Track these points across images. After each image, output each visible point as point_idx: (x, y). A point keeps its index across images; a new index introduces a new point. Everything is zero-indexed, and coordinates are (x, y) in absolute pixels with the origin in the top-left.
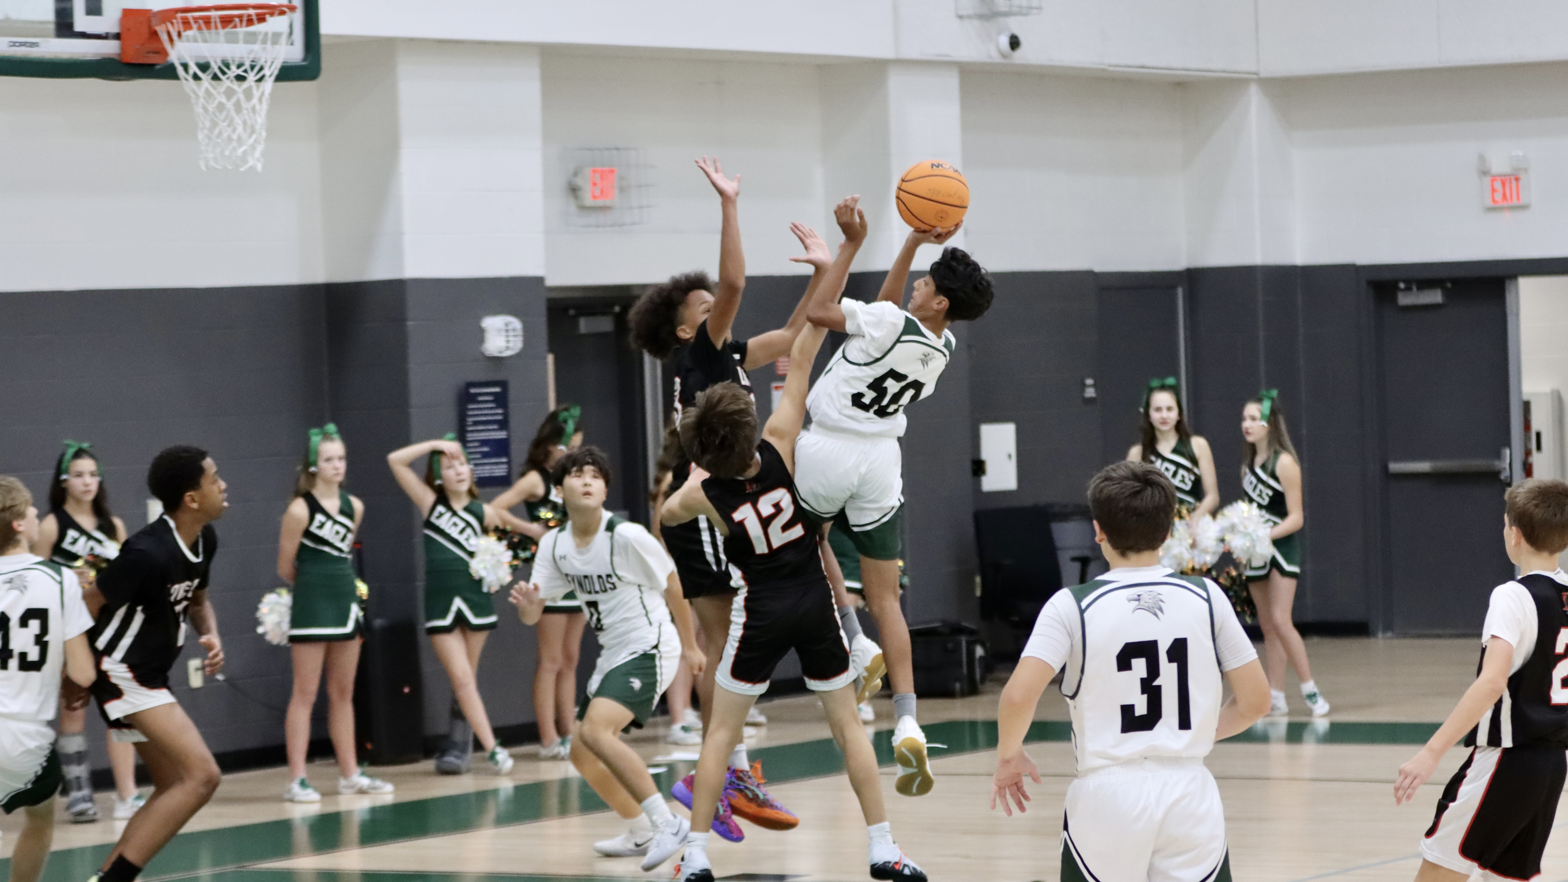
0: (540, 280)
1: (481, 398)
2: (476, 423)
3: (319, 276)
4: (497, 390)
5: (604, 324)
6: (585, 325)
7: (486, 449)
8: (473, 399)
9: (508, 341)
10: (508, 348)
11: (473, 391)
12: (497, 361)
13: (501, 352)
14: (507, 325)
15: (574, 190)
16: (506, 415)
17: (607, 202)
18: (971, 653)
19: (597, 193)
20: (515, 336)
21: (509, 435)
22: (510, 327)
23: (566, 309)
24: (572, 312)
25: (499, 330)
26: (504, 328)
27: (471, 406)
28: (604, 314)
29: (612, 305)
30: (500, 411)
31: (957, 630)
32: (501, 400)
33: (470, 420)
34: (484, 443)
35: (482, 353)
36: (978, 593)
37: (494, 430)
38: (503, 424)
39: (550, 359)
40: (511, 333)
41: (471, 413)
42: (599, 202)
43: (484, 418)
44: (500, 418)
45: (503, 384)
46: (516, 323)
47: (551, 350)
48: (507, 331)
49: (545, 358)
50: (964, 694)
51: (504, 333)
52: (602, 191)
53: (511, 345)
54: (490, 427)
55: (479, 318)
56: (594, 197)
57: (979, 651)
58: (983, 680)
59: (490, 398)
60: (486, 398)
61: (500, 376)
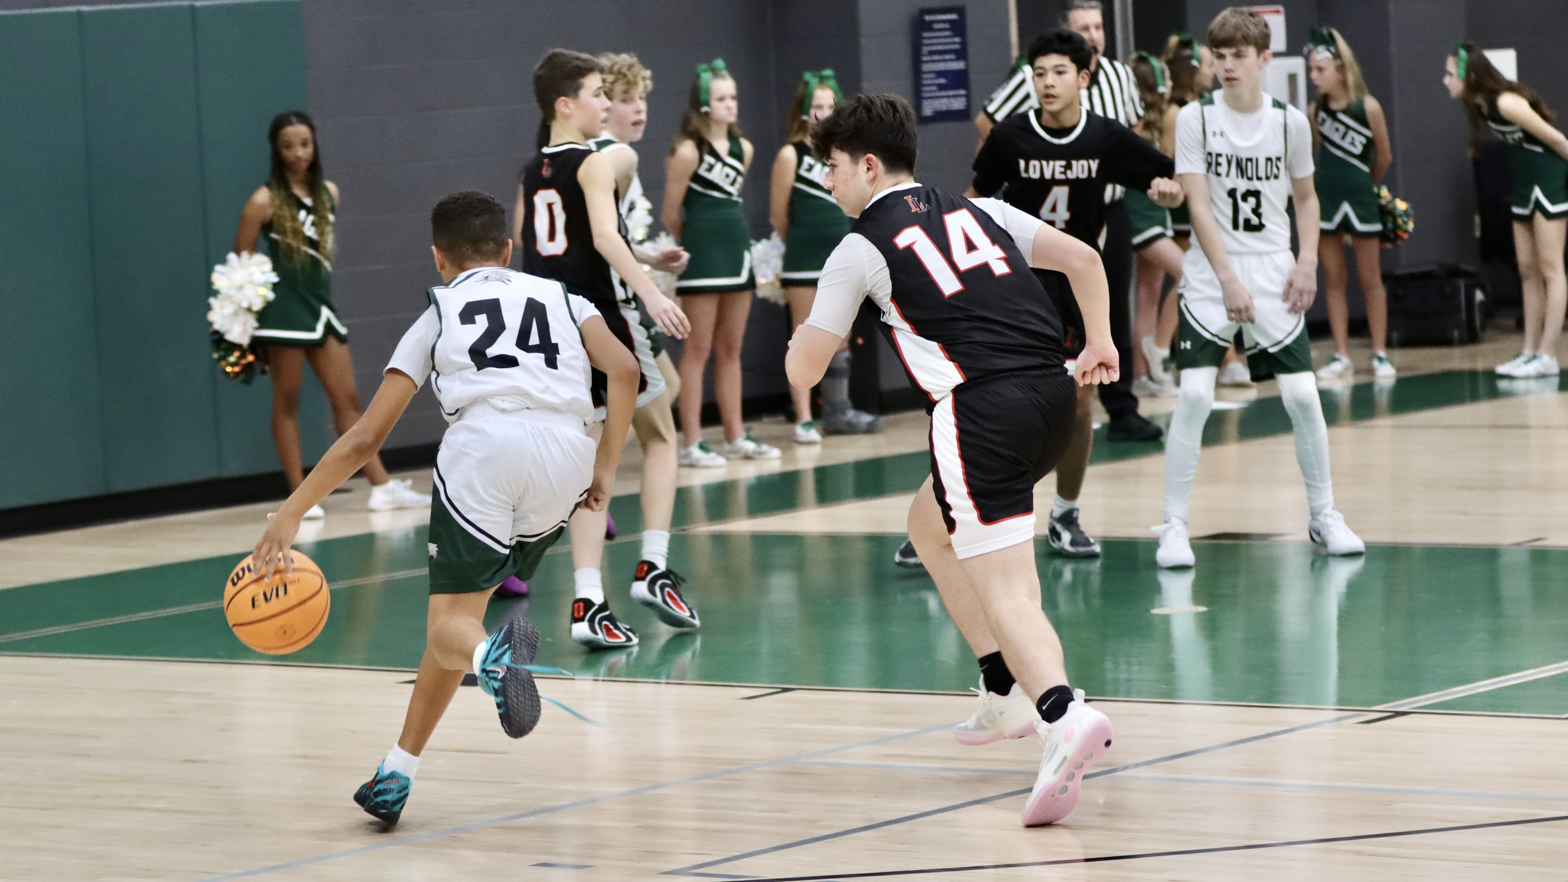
1: (936, 26)
2: (932, 53)
4: (953, 16)
7: (942, 81)
8: (929, 26)
11: (928, 18)
16: (964, 44)
18: (1470, 298)
21: (967, 65)
27: (925, 35)
30: (957, 40)
31: (1455, 273)
32: (958, 28)
33: (925, 49)
34: (940, 74)
36: (1478, 233)
37: (951, 60)
38: (961, 54)
41: (926, 42)
43: (940, 48)
44: (957, 47)
45: (960, 11)
50: (1463, 342)
54: (947, 57)
57: (1479, 296)
58: (1483, 327)
59: (947, 26)
60: (942, 26)
61: (959, 2)
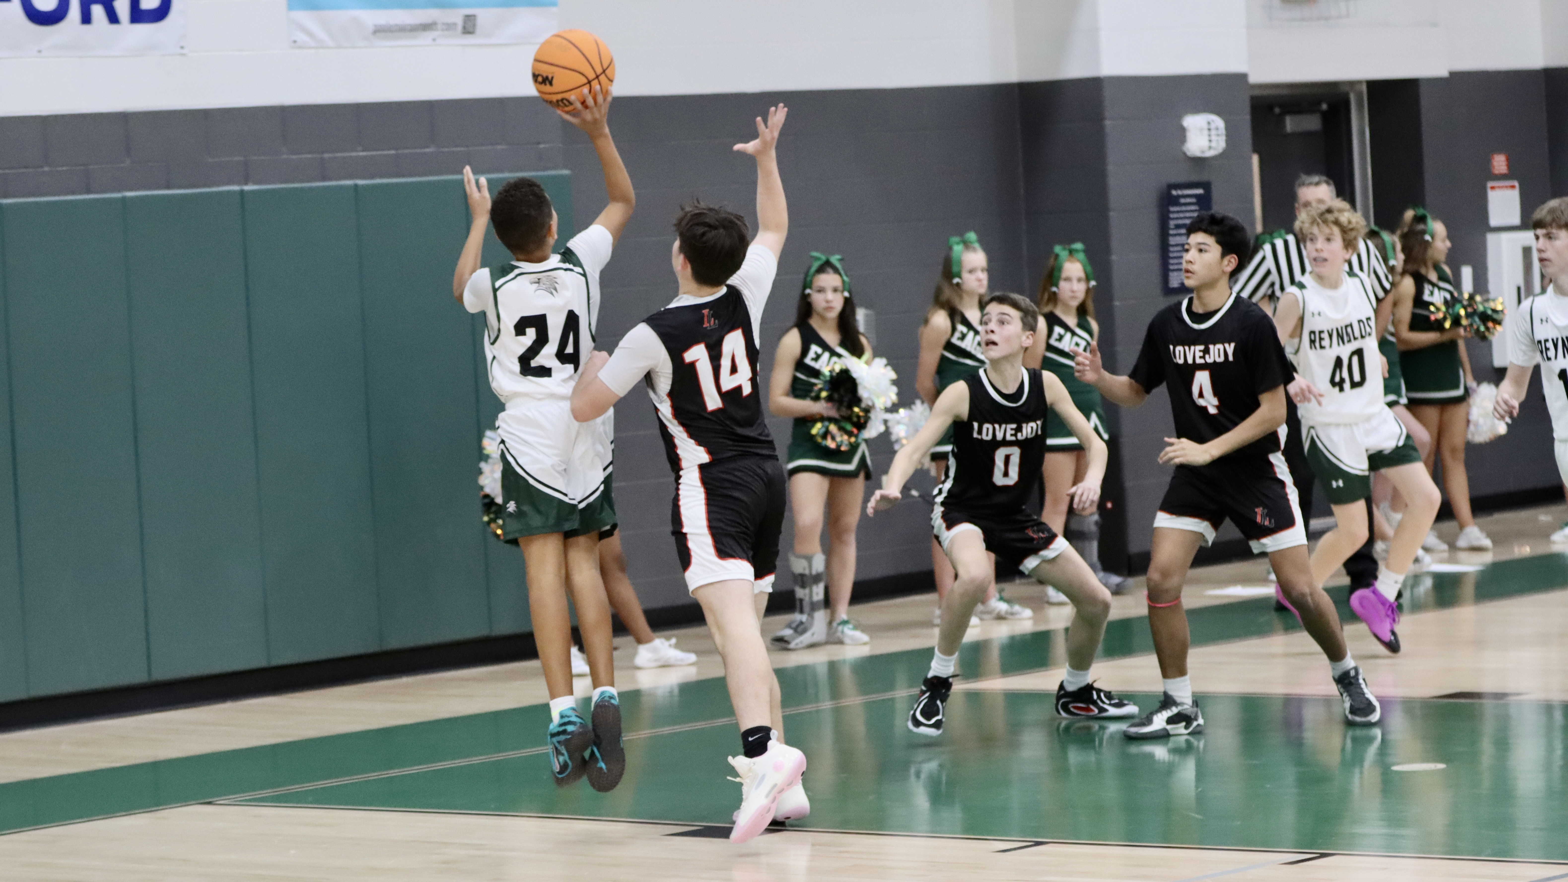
0: (1243, 77)
1: (1183, 201)
3: (1012, 74)
4: (1200, 191)
5: (1312, 123)
6: (1290, 124)
8: (1175, 201)
9: (1210, 141)
10: (1210, 148)
11: (1174, 193)
12: (1199, 162)
13: (1203, 152)
14: (1209, 123)
20: (1218, 135)
22: (1213, 126)
23: (1271, 108)
24: (1277, 110)
25: (1201, 130)
26: (1205, 126)
27: (1172, 209)
28: (1309, 111)
29: (1319, 103)
32: (1204, 202)
33: (1172, 223)
35: (1185, 154)
39: (1255, 159)
40: (1213, 132)
41: (1172, 216)
45: (1206, 185)
46: (1218, 122)
47: (1256, 150)
48: (1209, 129)
49: (1251, 158)
51: (1206, 132)
53: (1213, 144)
55: (1180, 117)
59: (1194, 200)
60: (1188, 200)
61: (1204, 177)
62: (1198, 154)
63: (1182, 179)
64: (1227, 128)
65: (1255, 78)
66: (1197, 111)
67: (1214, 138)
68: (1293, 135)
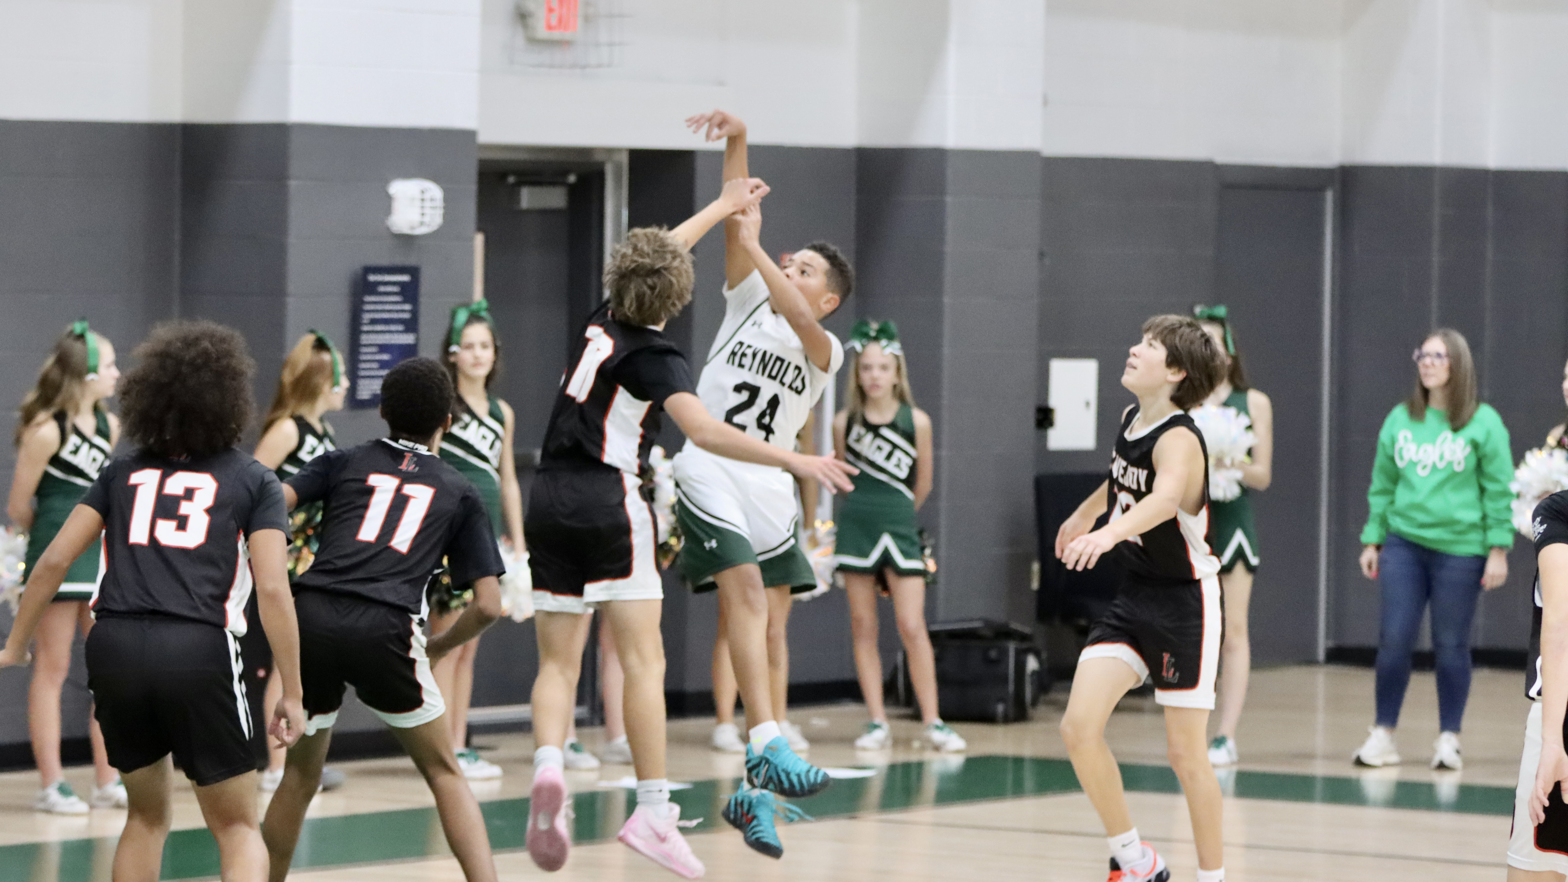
0: (470, 134)
1: (382, 289)
2: (374, 322)
3: (174, 112)
4: (405, 278)
5: (555, 198)
6: (528, 198)
7: (385, 357)
8: (372, 289)
9: (423, 215)
10: (422, 223)
11: (372, 278)
12: (407, 240)
13: (412, 228)
14: (423, 192)
15: (522, 17)
16: (415, 313)
17: (567, 35)
18: (1021, 666)
19: (554, 21)
20: (434, 207)
21: (417, 339)
22: (427, 196)
23: (503, 176)
24: (511, 179)
25: (413, 199)
26: (418, 196)
27: (367, 298)
28: (552, 183)
29: (566, 173)
30: (407, 307)
31: (1004, 633)
32: (410, 292)
33: (367, 317)
34: (383, 348)
35: (388, 229)
36: (1035, 585)
37: (398, 332)
38: (411, 325)
39: (479, 240)
40: (428, 204)
41: (368, 307)
42: (556, 35)
43: (386, 316)
44: (406, 316)
45: (413, 271)
46: (435, 191)
47: (480, 229)
48: (423, 200)
49: (472, 239)
50: (1007, 720)
51: (418, 203)
52: (560, 20)
53: (427, 219)
54: (393, 328)
55: (386, 182)
56: (550, 27)
57: (1032, 664)
58: (1035, 703)
59: (395, 289)
60: (390, 289)
61: (410, 261)
62: (406, 230)
63: (384, 261)
64: (446, 200)
65: (485, 137)
66: (408, 175)
67: (428, 211)
68: (528, 212)
